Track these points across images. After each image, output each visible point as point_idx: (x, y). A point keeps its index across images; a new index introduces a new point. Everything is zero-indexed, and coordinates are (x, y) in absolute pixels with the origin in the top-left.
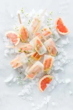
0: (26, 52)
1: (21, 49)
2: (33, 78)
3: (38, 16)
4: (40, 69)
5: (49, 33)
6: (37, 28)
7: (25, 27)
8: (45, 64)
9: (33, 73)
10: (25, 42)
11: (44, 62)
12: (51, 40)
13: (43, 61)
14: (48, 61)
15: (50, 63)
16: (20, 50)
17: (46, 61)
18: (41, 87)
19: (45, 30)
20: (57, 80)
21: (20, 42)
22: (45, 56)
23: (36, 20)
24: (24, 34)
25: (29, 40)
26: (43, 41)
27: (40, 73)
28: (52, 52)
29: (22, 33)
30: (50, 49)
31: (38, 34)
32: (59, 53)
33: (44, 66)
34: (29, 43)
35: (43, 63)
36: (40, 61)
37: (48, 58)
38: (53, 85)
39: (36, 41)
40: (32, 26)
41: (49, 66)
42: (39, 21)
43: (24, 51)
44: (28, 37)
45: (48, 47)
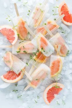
0: (26, 53)
1: (20, 49)
2: (37, 86)
3: (40, 4)
4: (46, 74)
5: (55, 26)
6: (39, 21)
7: (24, 21)
8: (52, 68)
9: (37, 80)
10: (25, 40)
11: (51, 65)
12: (58, 35)
13: (49, 64)
14: (56, 63)
15: (59, 66)
16: (19, 51)
17: (54, 64)
18: (47, 98)
19: (49, 23)
20: (69, 88)
21: (18, 40)
22: (52, 56)
23: (38, 10)
24: (23, 29)
26: (48, 37)
27: (46, 79)
28: (61, 51)
29: (20, 28)
30: (57, 47)
31: (40, 29)
32: (70, 51)
33: (51, 70)
34: (30, 40)
35: (49, 67)
36: (46, 63)
37: (56, 60)
38: (64, 95)
39: (39, 39)
40: (33, 18)
41: (58, 70)
42: (42, 12)
43: (24, 51)
44: (29, 33)
45: (56, 44)
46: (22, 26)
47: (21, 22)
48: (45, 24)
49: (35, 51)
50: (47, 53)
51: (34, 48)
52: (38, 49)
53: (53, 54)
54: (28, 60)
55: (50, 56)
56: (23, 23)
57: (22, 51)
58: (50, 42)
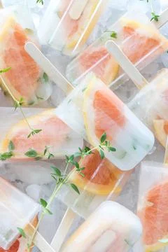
0: (38, 159)
1: (12, 145)
5: (153, 42)
6: (86, 25)
7: (23, 26)
8: (150, 216)
10: (31, 104)
11: (142, 204)
14: (163, 194)
16: (8, 151)
19: (129, 30)
22: (145, 168)
24: (21, 61)
25: (48, 91)
26: (125, 88)
31: (94, 57)
33: (144, 226)
34: (51, 104)
40: (60, 14)
43: (30, 153)
44: (45, 75)
45: (159, 118)
46: (17, 49)
47: (12, 31)
48: (114, 35)
49: (73, 150)
50: (124, 155)
51: (68, 139)
52: (85, 142)
53: (147, 158)
54: (48, 185)
55: (139, 165)
56: (19, 38)
57: (20, 154)
58: (133, 109)
